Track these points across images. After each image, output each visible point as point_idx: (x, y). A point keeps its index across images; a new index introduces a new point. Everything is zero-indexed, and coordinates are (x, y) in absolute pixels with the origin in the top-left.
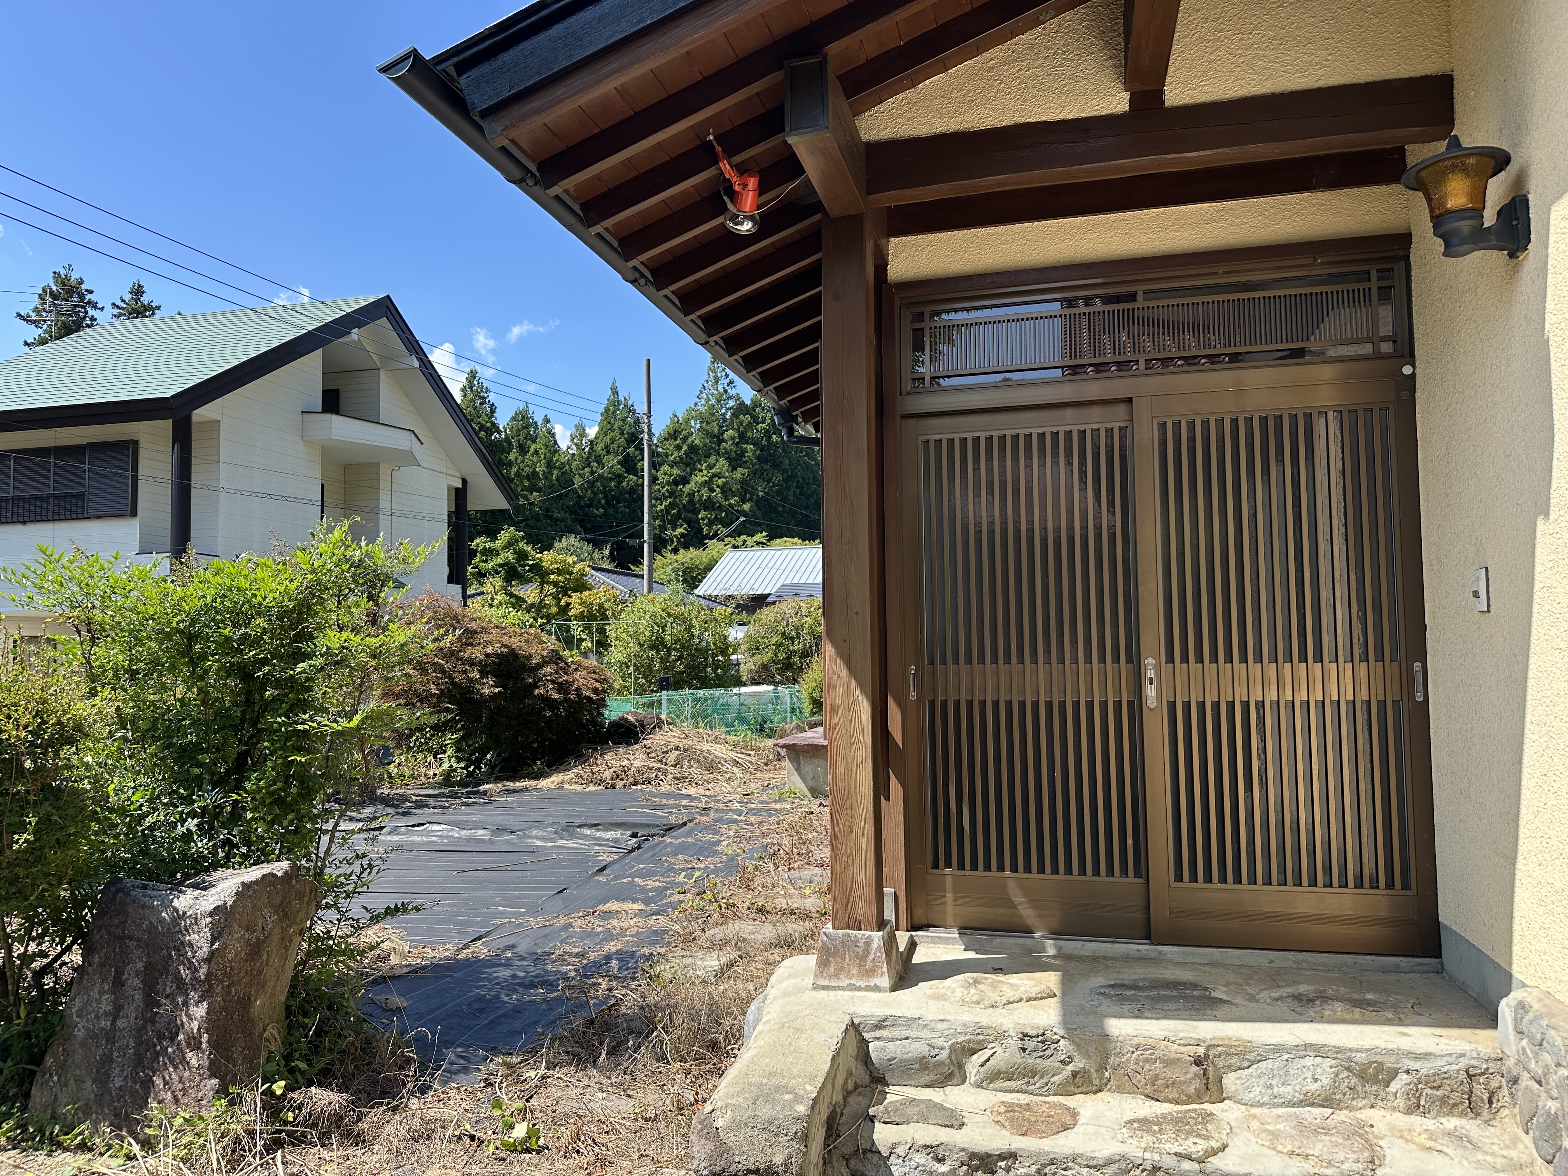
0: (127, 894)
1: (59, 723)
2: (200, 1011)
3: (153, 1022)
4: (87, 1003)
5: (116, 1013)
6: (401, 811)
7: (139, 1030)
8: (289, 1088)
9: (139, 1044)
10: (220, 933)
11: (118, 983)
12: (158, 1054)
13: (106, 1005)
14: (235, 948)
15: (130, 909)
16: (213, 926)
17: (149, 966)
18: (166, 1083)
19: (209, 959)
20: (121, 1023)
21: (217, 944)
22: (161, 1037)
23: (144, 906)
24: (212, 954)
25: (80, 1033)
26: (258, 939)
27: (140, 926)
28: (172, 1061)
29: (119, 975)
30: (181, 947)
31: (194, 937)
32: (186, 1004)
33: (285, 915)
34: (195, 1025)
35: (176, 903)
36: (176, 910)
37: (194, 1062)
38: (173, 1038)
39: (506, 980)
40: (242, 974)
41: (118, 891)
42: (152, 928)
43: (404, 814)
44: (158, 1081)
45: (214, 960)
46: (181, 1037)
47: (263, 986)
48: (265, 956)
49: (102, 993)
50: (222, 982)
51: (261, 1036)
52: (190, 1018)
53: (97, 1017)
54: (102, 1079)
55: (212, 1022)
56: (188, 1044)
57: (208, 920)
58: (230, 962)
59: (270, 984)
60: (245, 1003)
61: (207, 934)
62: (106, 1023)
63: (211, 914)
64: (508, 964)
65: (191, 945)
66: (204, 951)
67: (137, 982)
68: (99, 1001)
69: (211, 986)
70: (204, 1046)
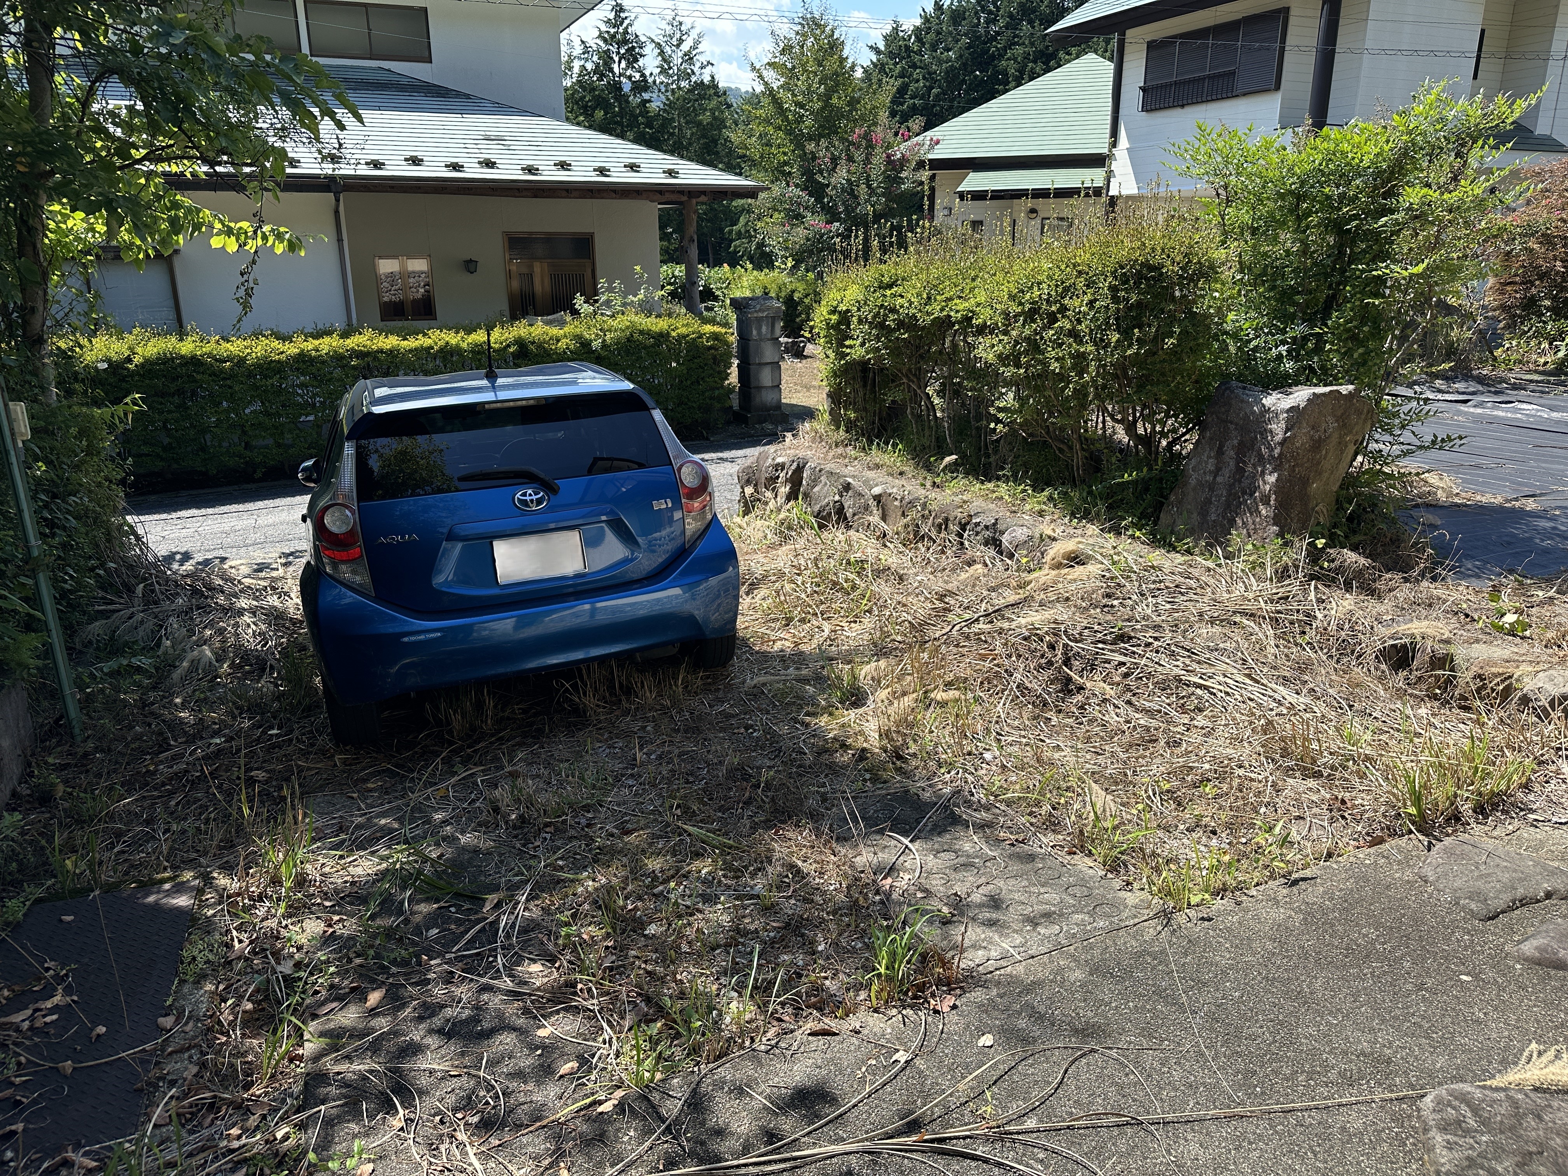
0: (1232, 392)
1: (1199, 262)
2: (1272, 479)
3: (1240, 482)
4: (1200, 463)
5: (1217, 472)
6: (1493, 389)
7: (1230, 486)
8: (1326, 545)
9: (1229, 494)
10: (1292, 426)
11: (1220, 452)
12: (1241, 503)
13: (1211, 467)
14: (1302, 440)
15: (1233, 402)
16: (1288, 420)
17: (1241, 443)
18: (1244, 523)
19: (1282, 443)
20: (1219, 479)
21: (1288, 434)
22: (1244, 493)
23: (1242, 401)
24: (1285, 440)
25: (1193, 482)
26: (1320, 437)
27: (1238, 415)
28: (1249, 510)
29: (1221, 447)
30: (1265, 432)
31: (1274, 426)
32: (1263, 473)
33: (1344, 425)
34: (1268, 487)
35: (1264, 401)
36: (1264, 406)
37: (1264, 512)
38: (1252, 494)
39: (1545, 529)
40: (1305, 460)
41: (1226, 389)
42: (1246, 417)
43: (1496, 393)
44: (1239, 522)
45: (1286, 445)
46: (1257, 494)
47: (1320, 474)
48: (1324, 452)
49: (1209, 457)
50: (1289, 461)
51: (1313, 509)
52: (1265, 483)
53: (1205, 473)
54: (1204, 513)
55: (1279, 487)
56: (1261, 500)
57: (1285, 415)
58: (1297, 448)
59: (1326, 475)
60: (1305, 482)
61: (1283, 425)
62: (1209, 478)
63: (1288, 411)
64: (1553, 519)
65: (1271, 432)
66: (1279, 437)
67: (1232, 453)
68: (1207, 463)
69: (1281, 462)
70: (1272, 502)
